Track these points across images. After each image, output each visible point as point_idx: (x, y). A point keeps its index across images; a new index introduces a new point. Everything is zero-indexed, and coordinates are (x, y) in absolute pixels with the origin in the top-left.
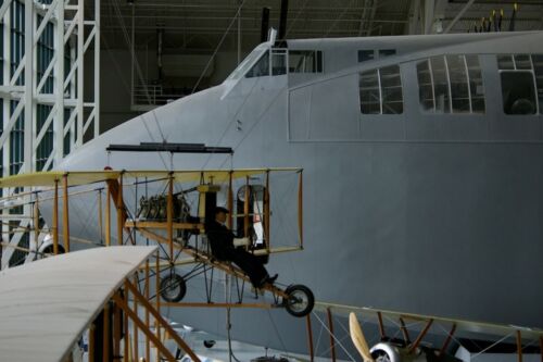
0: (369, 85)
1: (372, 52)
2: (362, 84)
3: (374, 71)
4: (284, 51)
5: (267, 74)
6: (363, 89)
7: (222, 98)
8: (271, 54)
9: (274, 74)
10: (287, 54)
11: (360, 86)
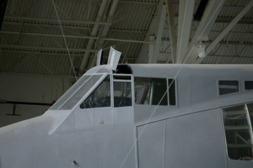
0: (236, 123)
1: (236, 83)
2: (227, 122)
3: (241, 107)
4: (129, 78)
5: (107, 104)
6: (229, 128)
7: (50, 133)
8: (112, 80)
9: (116, 105)
10: (132, 81)
11: (225, 125)
